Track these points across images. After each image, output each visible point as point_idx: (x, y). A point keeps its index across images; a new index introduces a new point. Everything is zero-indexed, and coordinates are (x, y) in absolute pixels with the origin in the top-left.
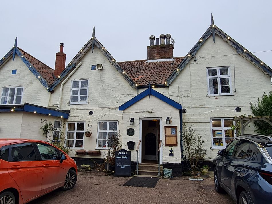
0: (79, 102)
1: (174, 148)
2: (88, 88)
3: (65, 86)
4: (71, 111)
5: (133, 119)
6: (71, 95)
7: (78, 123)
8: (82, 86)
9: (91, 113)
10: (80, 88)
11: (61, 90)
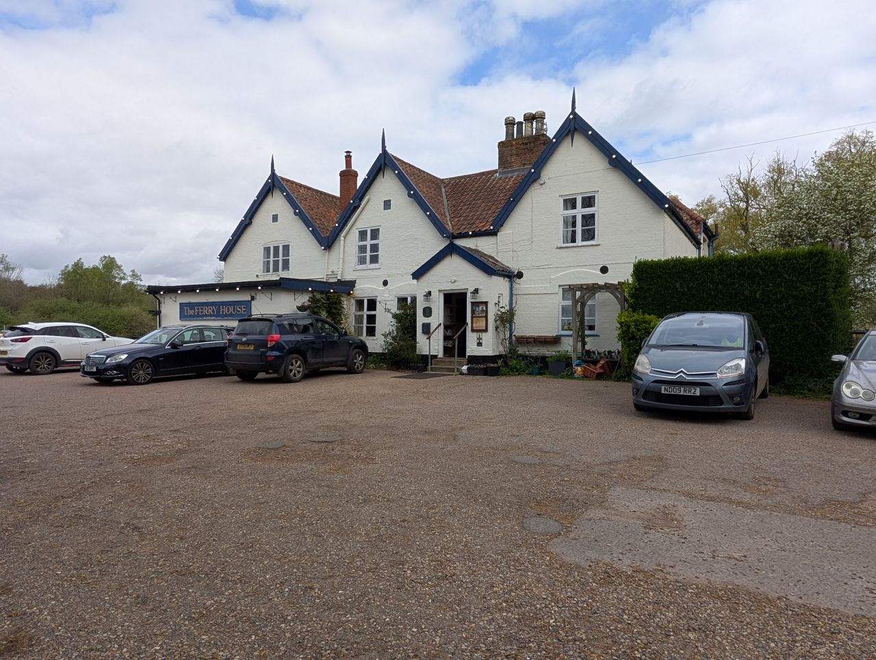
0: (369, 265)
1: (484, 334)
2: (381, 241)
3: (347, 239)
4: (357, 282)
5: (429, 293)
6: (357, 254)
7: (368, 300)
8: (372, 239)
9: (385, 283)
10: (369, 242)
11: (342, 247)
